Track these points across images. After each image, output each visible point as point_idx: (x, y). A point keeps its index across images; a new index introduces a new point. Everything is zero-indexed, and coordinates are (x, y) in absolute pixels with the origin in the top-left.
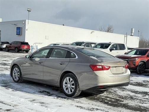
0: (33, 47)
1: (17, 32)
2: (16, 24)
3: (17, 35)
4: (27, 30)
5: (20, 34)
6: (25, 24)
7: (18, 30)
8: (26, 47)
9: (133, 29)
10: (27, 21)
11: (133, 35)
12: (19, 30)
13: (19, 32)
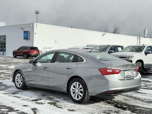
0: (43, 52)
1: (25, 36)
2: (22, 28)
3: (25, 40)
4: (35, 34)
5: (28, 38)
6: (33, 27)
7: (25, 34)
8: (36, 52)
9: (146, 30)
10: (35, 24)
11: (146, 37)
12: (27, 34)
13: (26, 36)
